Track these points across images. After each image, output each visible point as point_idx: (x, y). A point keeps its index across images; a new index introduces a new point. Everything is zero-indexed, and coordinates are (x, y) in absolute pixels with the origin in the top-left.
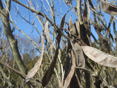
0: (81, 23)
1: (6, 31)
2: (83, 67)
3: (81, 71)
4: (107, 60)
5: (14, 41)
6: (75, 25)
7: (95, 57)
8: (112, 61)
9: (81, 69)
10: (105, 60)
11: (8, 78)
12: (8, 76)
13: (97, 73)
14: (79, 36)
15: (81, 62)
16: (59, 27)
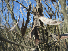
0: (38, 7)
1: (12, 17)
2: (39, 26)
3: (38, 27)
4: (50, 22)
5: (16, 21)
6: (36, 8)
7: (45, 21)
8: (52, 22)
9: (38, 26)
10: (49, 22)
11: (15, 36)
12: (15, 35)
13: (45, 28)
14: (38, 13)
15: (38, 24)
16: (28, 9)
